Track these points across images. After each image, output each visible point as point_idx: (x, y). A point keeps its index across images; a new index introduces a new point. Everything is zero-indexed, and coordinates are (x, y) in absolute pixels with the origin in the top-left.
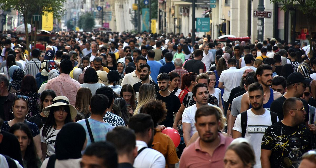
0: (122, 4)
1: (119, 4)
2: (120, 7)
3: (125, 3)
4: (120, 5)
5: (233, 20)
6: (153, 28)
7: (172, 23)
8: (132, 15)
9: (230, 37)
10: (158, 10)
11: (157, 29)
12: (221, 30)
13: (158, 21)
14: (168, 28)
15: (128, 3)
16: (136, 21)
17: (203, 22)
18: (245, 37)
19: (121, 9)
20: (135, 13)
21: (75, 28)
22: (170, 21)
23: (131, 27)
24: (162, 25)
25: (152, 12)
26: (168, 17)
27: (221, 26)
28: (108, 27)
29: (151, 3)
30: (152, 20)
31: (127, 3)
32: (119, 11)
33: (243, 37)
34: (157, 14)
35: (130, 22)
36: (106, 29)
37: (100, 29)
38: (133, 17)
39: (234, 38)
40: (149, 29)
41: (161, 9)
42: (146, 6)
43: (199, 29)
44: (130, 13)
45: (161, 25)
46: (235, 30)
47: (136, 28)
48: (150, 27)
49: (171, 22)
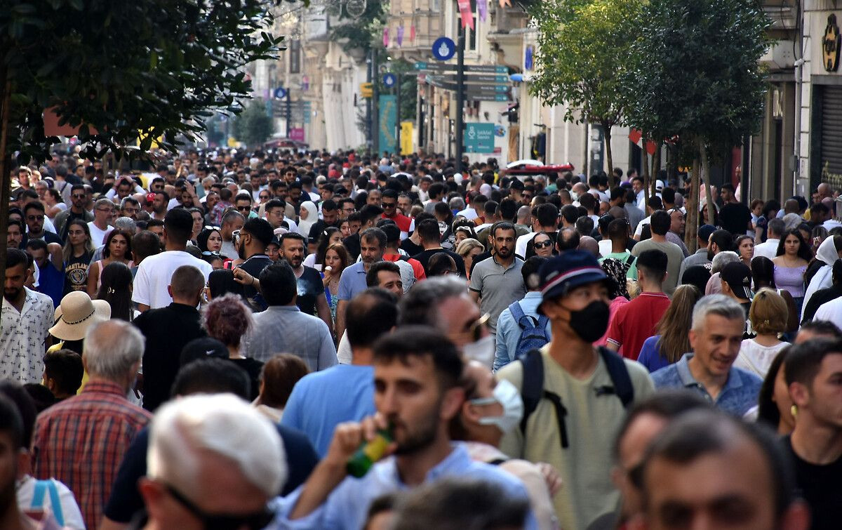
0: (337, 83)
1: (332, 81)
2: (334, 89)
3: (346, 80)
4: (334, 85)
5: (556, 128)
6: (406, 142)
7: (446, 131)
8: (361, 111)
9: (530, 165)
10: (418, 100)
11: (415, 145)
12: (536, 150)
13: (418, 127)
14: (437, 142)
15: (351, 79)
16: (370, 124)
17: (479, 133)
18: (562, 166)
19: (336, 95)
20: (369, 106)
21: (227, 138)
22: (441, 126)
23: (357, 140)
24: (427, 137)
25: (404, 103)
26: (437, 117)
27: (536, 140)
28: (302, 138)
29: (401, 84)
30: (403, 124)
31: (348, 80)
32: (332, 100)
33: (558, 166)
34: (416, 109)
35: (356, 127)
36: (294, 143)
37: (279, 144)
38: (364, 115)
39: (538, 166)
40: (394, 144)
41: (423, 98)
42: (391, 90)
43: (470, 147)
44: (355, 104)
45: (424, 136)
46: (559, 151)
47: (369, 142)
48: (398, 141)
49: (444, 129)
